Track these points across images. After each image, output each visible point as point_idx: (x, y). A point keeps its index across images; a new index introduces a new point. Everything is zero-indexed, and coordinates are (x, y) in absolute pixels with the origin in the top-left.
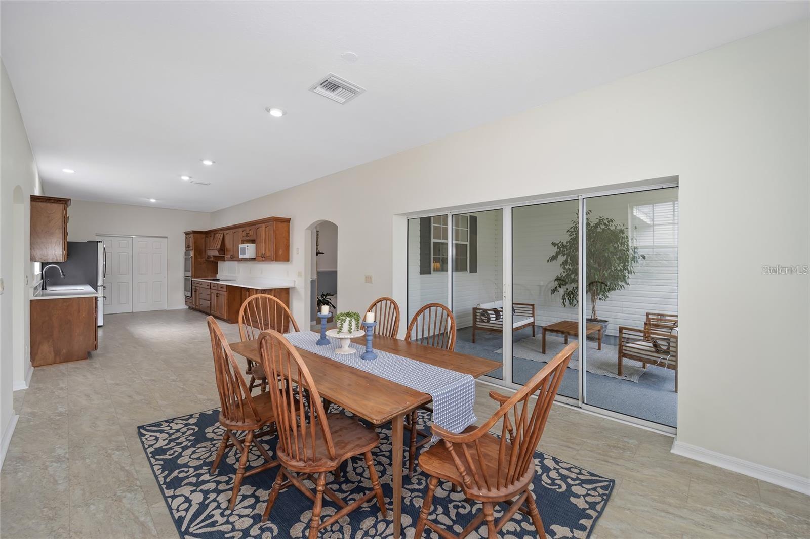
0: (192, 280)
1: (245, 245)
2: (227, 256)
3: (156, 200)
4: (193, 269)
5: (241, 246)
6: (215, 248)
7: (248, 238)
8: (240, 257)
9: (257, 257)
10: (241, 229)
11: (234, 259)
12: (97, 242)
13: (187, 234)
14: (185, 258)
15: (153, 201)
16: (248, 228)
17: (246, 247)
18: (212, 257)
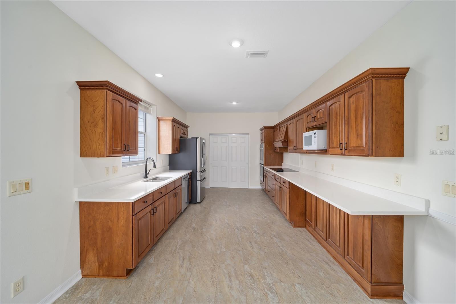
0: (264, 168)
1: (311, 133)
2: (291, 148)
3: (237, 102)
4: (265, 158)
5: (305, 134)
6: (280, 140)
7: (315, 124)
8: (304, 149)
9: (330, 148)
10: (305, 115)
11: (297, 151)
12: (197, 138)
13: (261, 130)
14: (260, 149)
15: (234, 103)
16: (313, 111)
17: (313, 135)
18: (278, 148)
